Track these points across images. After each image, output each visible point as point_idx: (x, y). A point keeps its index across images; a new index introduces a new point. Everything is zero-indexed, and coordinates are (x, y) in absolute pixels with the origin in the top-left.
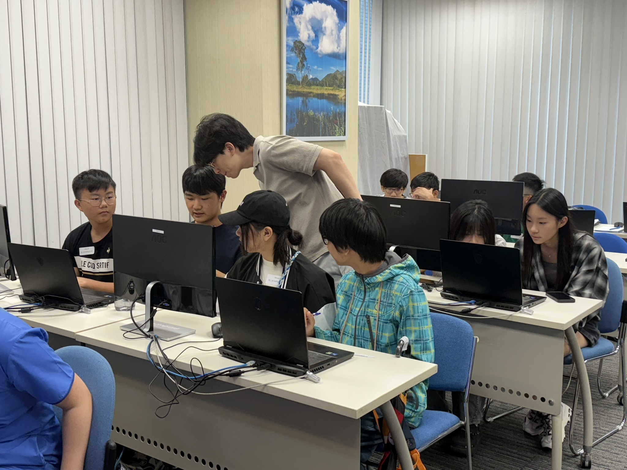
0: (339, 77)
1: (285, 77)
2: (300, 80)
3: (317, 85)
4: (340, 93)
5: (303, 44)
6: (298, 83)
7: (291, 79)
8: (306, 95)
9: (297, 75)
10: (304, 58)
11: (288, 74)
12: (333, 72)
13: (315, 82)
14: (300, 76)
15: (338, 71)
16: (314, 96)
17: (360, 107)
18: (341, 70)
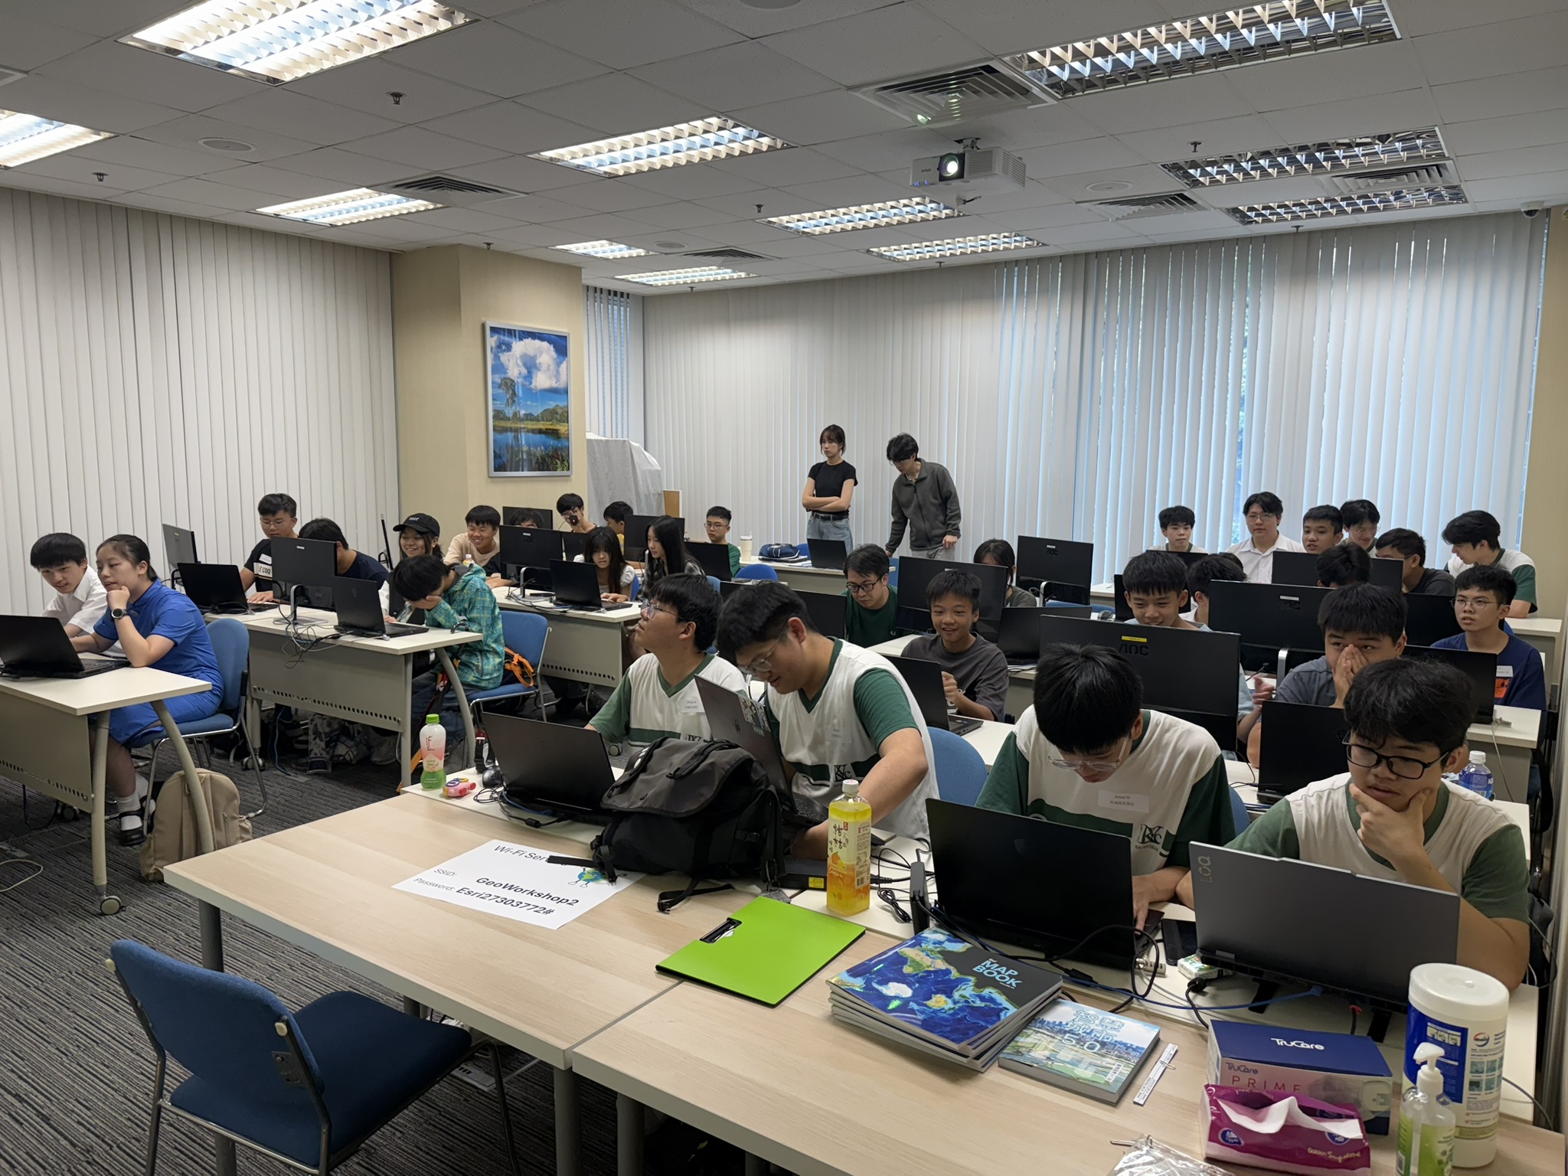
0: (560, 411)
1: (491, 414)
2: (511, 416)
3: (532, 420)
4: (562, 428)
5: (513, 381)
6: (508, 419)
7: (498, 415)
8: (517, 431)
9: (506, 412)
10: (514, 394)
11: (494, 410)
12: (551, 407)
13: (529, 417)
14: (509, 412)
15: (557, 406)
16: (528, 431)
17: (589, 441)
18: (562, 404)
